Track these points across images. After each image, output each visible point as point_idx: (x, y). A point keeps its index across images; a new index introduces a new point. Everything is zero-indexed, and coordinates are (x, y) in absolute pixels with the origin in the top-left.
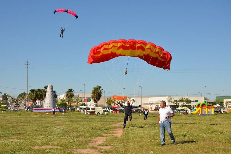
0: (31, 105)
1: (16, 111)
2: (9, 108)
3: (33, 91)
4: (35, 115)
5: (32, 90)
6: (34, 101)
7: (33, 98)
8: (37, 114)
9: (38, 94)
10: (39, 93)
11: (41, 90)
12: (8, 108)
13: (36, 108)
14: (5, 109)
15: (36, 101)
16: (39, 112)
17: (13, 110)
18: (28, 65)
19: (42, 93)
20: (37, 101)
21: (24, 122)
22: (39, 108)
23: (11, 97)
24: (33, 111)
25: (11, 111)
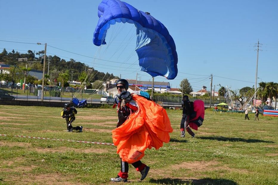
0: (261, 105)
1: (239, 112)
2: (230, 108)
3: (263, 85)
4: (269, 120)
5: (261, 83)
6: (265, 99)
7: (262, 95)
8: (272, 119)
9: (270, 90)
10: (271, 88)
11: (275, 84)
12: (227, 107)
13: (267, 109)
14: (224, 109)
15: (266, 100)
16: (275, 116)
17: (236, 111)
18: (258, 46)
19: (275, 88)
20: (269, 100)
21: (264, 130)
22: (272, 109)
23: (233, 92)
24: (264, 113)
25: (232, 112)
